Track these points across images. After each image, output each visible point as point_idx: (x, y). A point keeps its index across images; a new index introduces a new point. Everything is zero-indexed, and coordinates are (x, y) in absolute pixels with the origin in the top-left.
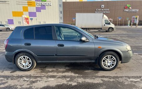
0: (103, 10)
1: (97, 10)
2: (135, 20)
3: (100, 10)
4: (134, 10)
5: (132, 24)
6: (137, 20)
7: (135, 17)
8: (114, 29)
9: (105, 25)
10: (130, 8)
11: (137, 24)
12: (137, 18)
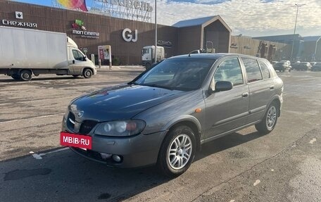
0: (20, 24)
1: (6, 22)
2: (106, 53)
3: (12, 23)
4: (91, 33)
5: (100, 61)
6: (108, 53)
7: (104, 47)
8: (95, 71)
9: (74, 61)
10: (84, 28)
11: (111, 61)
12: (108, 50)
